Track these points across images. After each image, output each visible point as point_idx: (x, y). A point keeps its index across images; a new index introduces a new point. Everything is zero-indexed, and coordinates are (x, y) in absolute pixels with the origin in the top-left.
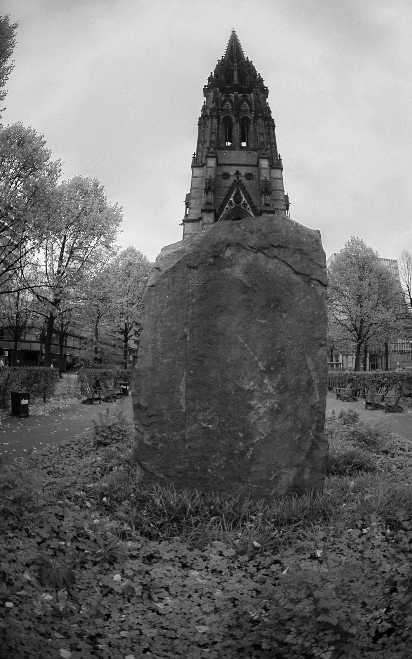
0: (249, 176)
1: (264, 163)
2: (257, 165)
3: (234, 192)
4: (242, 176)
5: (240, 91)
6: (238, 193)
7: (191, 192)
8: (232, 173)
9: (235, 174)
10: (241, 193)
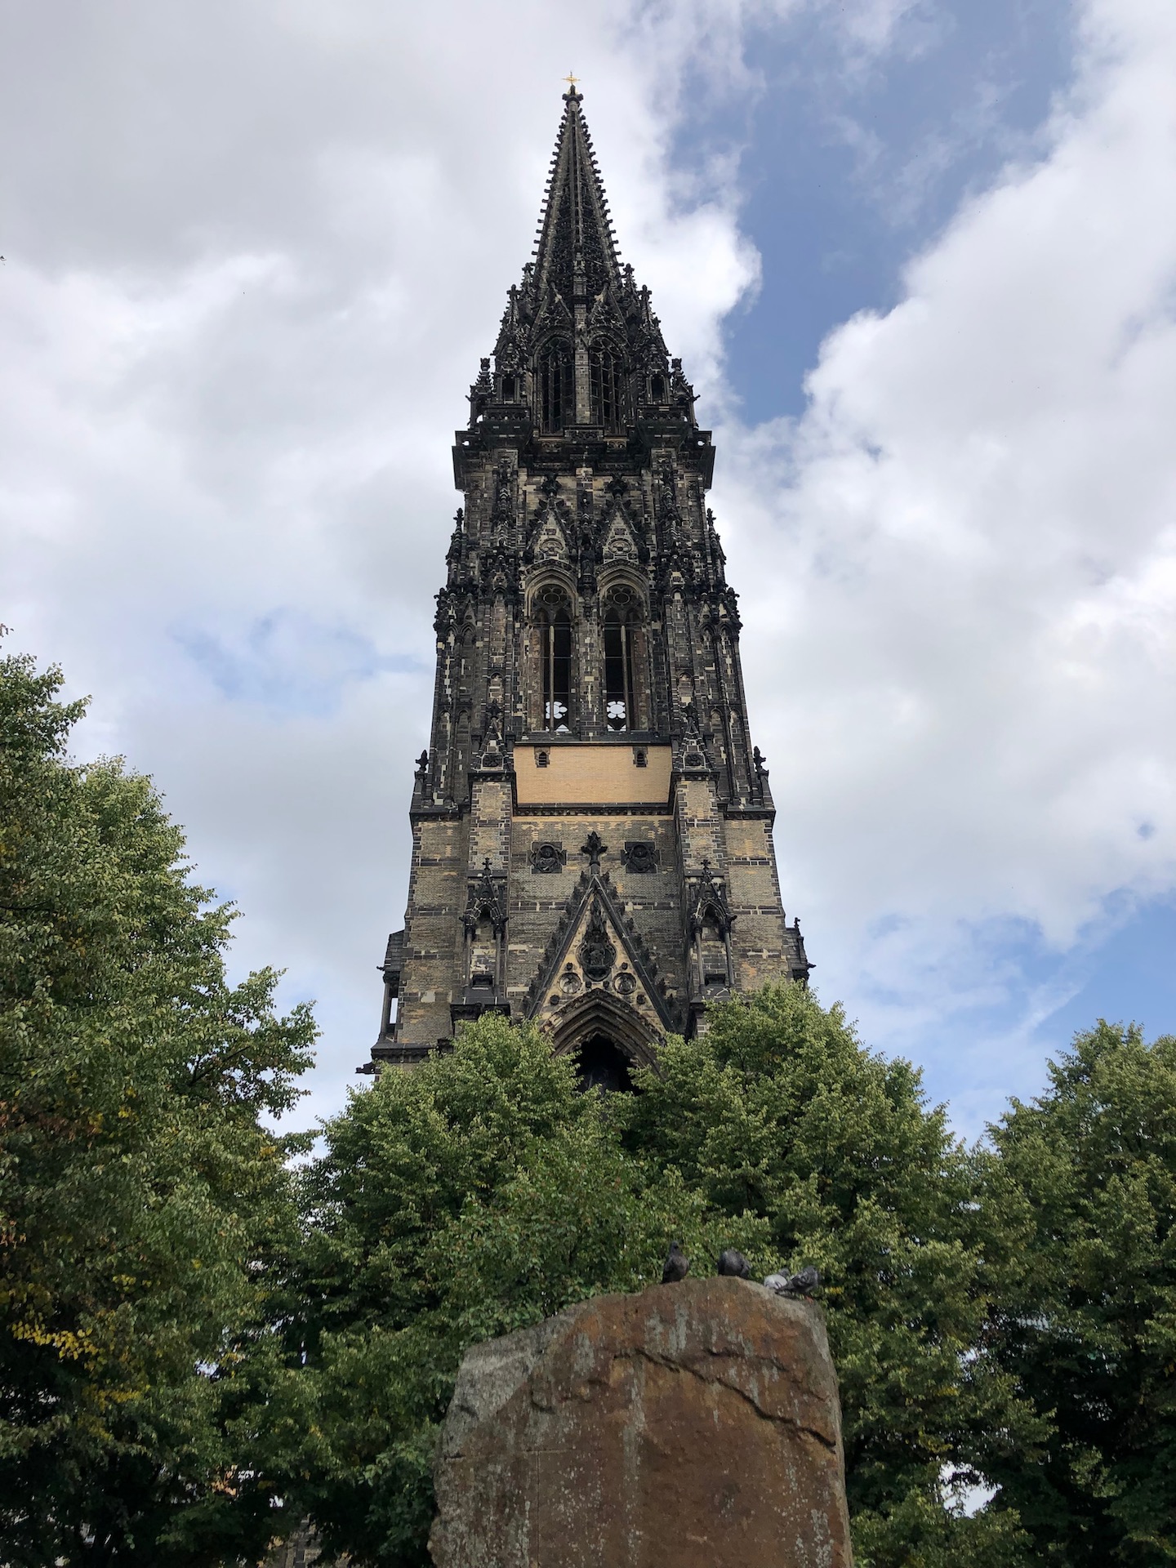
0: (638, 856)
1: (698, 799)
2: (670, 807)
3: (583, 929)
4: (612, 859)
5: (600, 459)
6: (596, 934)
7: (408, 927)
8: (571, 847)
9: (584, 850)
10: (610, 931)
